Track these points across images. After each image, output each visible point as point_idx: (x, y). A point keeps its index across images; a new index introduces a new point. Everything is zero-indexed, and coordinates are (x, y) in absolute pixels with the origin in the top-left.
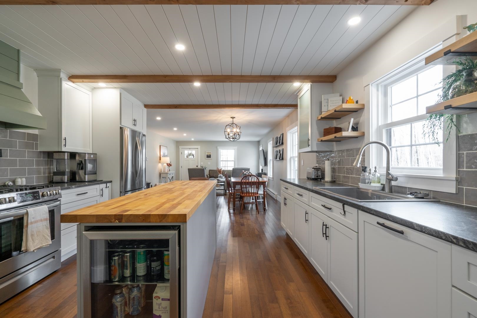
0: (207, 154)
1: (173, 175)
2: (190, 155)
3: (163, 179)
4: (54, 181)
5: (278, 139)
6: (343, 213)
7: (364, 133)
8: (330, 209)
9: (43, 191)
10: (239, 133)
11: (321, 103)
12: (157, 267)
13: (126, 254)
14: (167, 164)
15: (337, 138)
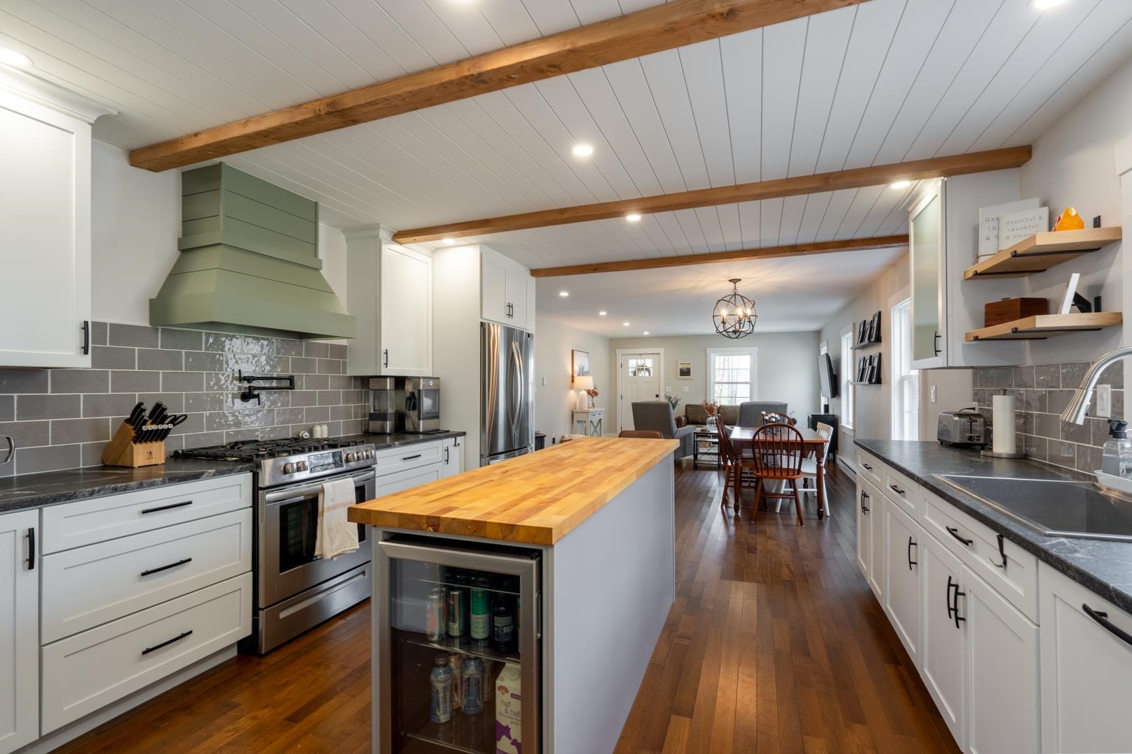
0: (680, 366)
1: (601, 417)
2: (641, 368)
3: (579, 425)
4: (371, 430)
5: (868, 327)
6: (1000, 561)
7: (1120, 315)
8: (967, 542)
9: (348, 452)
10: (752, 319)
11: (976, 230)
12: (504, 628)
13: (452, 593)
14: (589, 392)
15: (1021, 332)
